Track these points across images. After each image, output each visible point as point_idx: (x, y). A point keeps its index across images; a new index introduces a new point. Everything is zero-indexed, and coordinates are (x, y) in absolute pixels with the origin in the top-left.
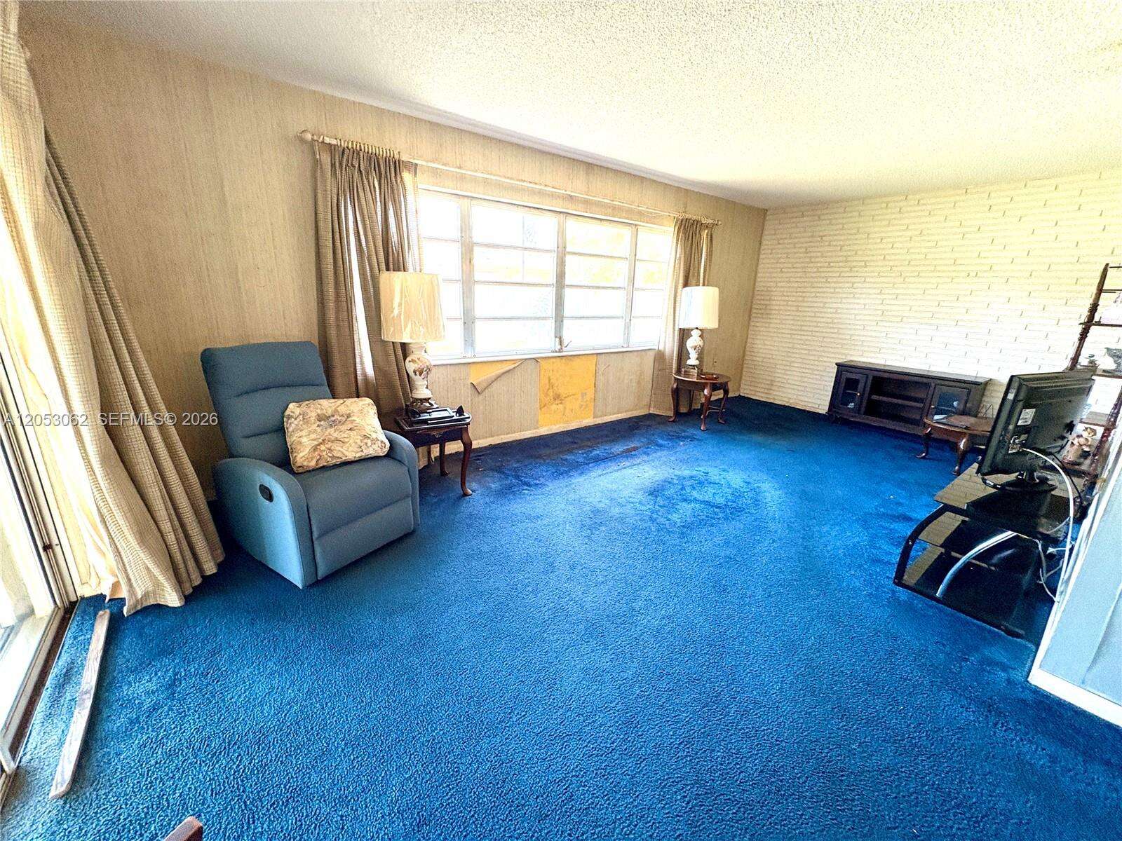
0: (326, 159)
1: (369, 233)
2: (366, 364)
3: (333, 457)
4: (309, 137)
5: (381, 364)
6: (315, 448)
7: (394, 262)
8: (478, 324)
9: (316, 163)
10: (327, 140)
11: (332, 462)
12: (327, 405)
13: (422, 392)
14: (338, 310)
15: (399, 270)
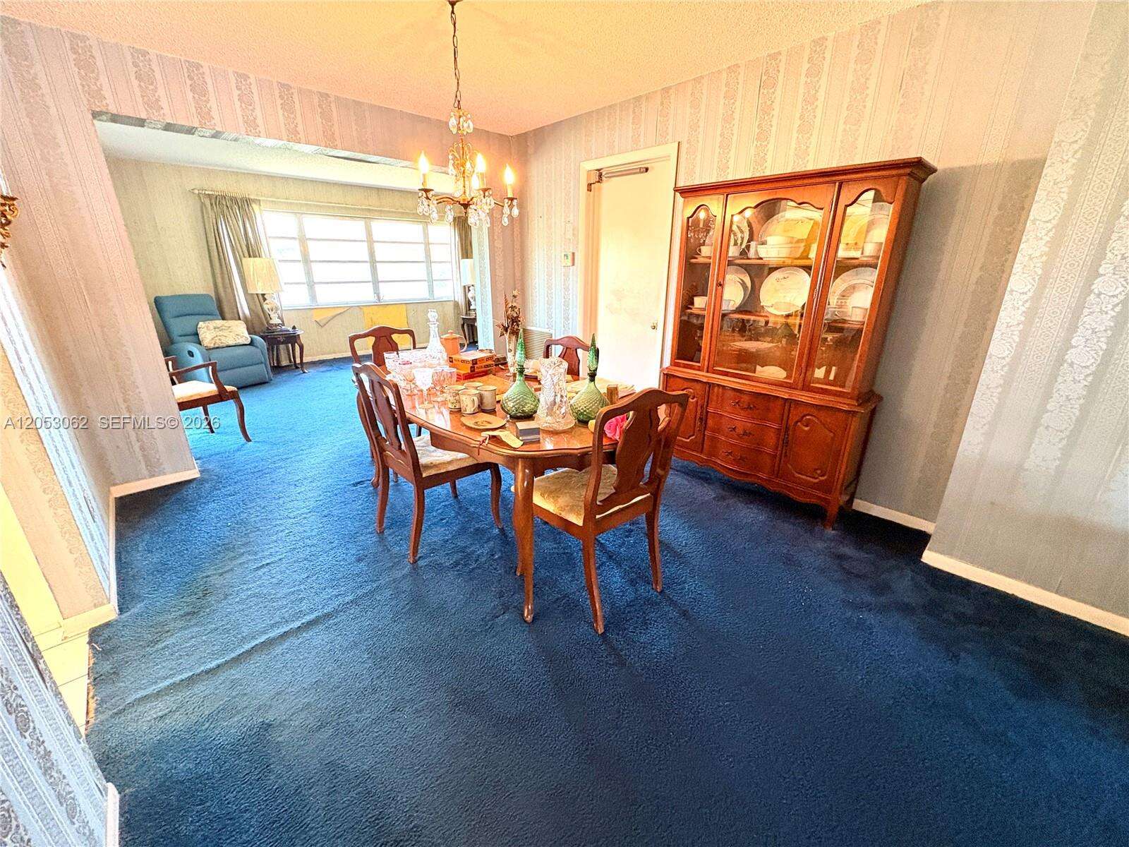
0: (207, 202)
1: (236, 238)
2: (244, 307)
3: (222, 343)
4: (196, 192)
5: (253, 307)
6: (213, 339)
7: (252, 252)
8: (317, 286)
9: (203, 204)
10: (207, 192)
11: (221, 345)
12: (219, 323)
13: (275, 320)
14: (223, 278)
15: (256, 257)
